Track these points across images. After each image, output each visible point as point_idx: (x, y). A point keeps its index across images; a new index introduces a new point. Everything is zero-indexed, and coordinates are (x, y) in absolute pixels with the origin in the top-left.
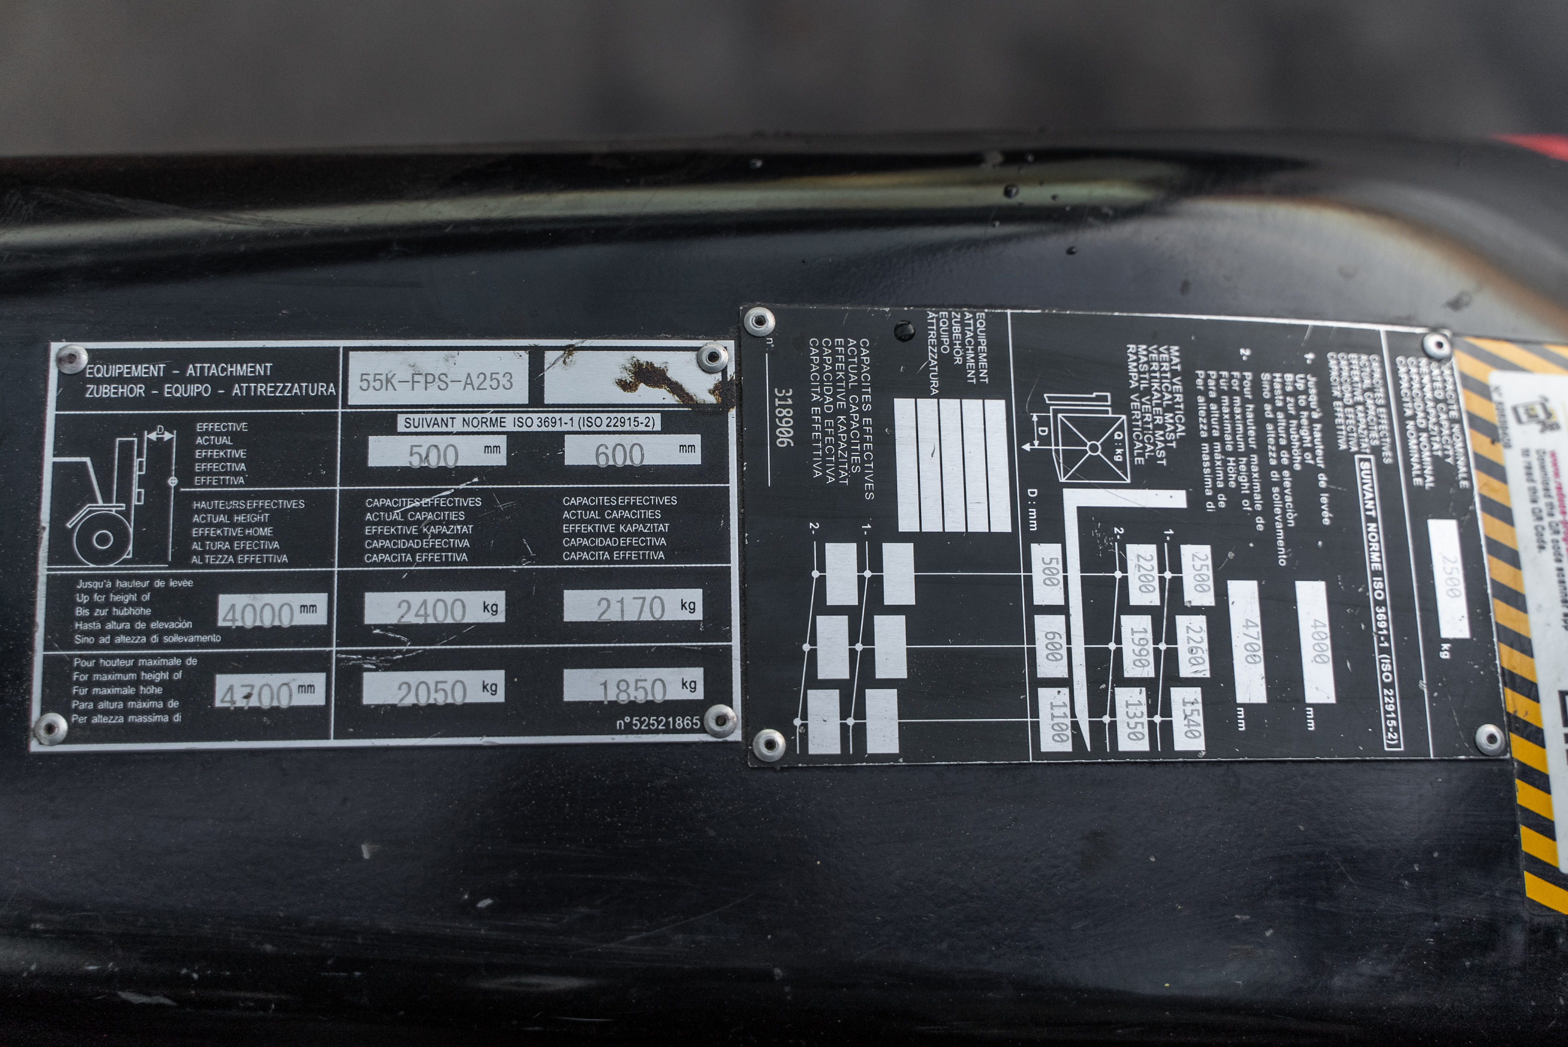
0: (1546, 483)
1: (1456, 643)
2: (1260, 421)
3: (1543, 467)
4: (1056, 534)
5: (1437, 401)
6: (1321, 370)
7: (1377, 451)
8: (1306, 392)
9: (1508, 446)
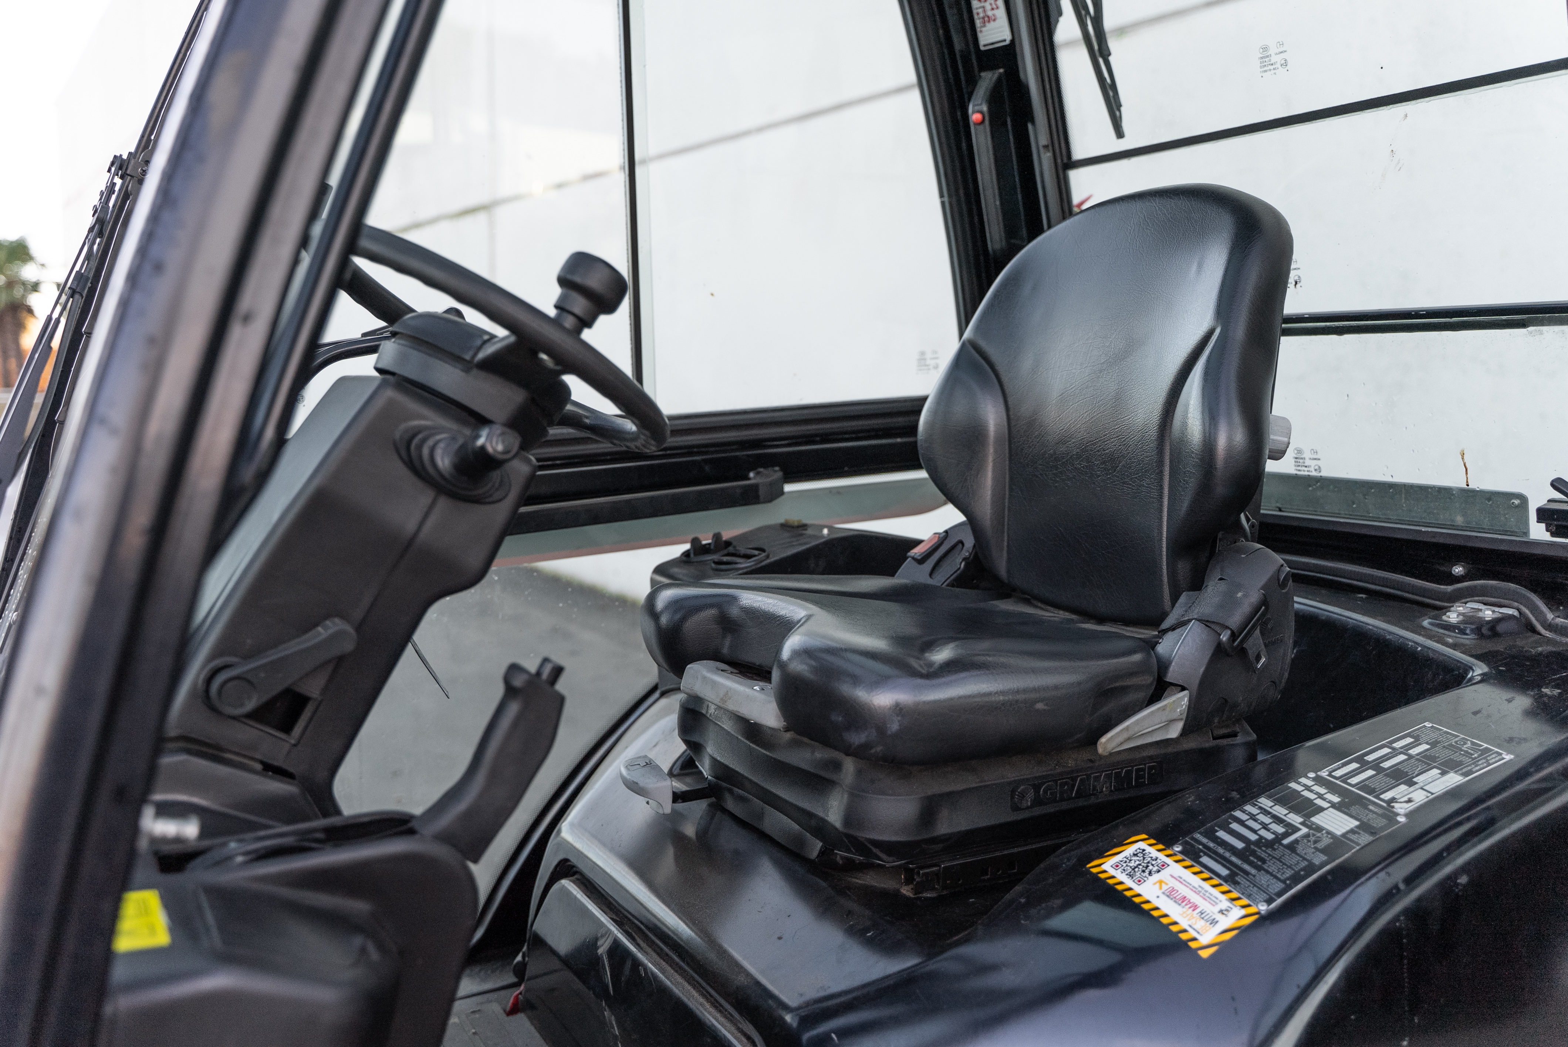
0: (1210, 899)
1: (1201, 857)
2: (1284, 864)
3: (1214, 901)
4: (1301, 824)
5: (1251, 894)
6: (1284, 882)
7: (1254, 876)
8: (1281, 875)
9: (1226, 899)
